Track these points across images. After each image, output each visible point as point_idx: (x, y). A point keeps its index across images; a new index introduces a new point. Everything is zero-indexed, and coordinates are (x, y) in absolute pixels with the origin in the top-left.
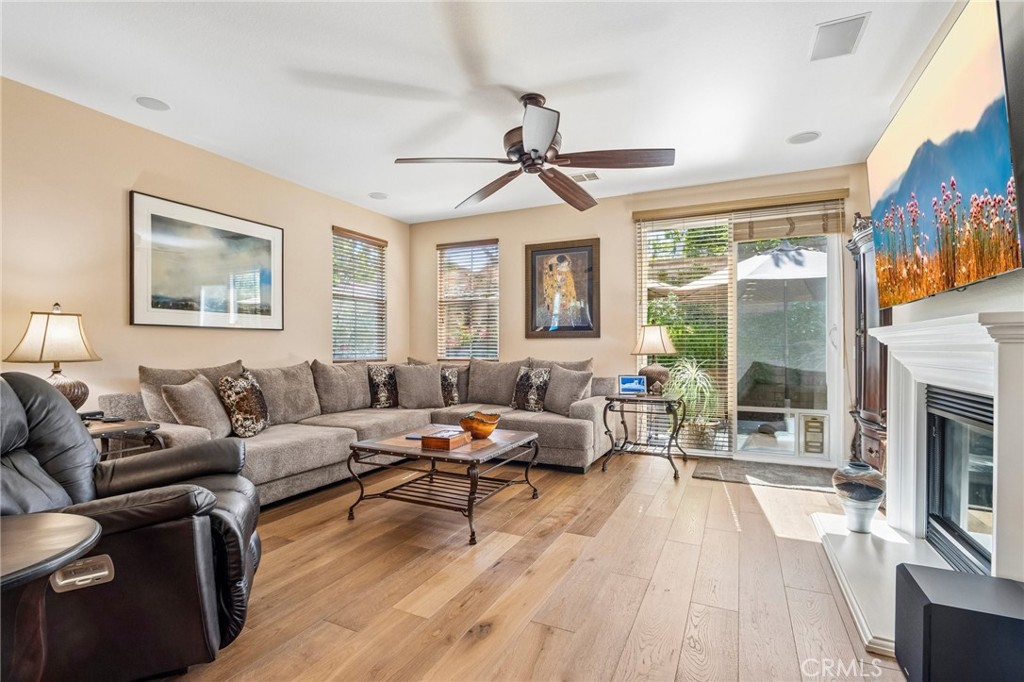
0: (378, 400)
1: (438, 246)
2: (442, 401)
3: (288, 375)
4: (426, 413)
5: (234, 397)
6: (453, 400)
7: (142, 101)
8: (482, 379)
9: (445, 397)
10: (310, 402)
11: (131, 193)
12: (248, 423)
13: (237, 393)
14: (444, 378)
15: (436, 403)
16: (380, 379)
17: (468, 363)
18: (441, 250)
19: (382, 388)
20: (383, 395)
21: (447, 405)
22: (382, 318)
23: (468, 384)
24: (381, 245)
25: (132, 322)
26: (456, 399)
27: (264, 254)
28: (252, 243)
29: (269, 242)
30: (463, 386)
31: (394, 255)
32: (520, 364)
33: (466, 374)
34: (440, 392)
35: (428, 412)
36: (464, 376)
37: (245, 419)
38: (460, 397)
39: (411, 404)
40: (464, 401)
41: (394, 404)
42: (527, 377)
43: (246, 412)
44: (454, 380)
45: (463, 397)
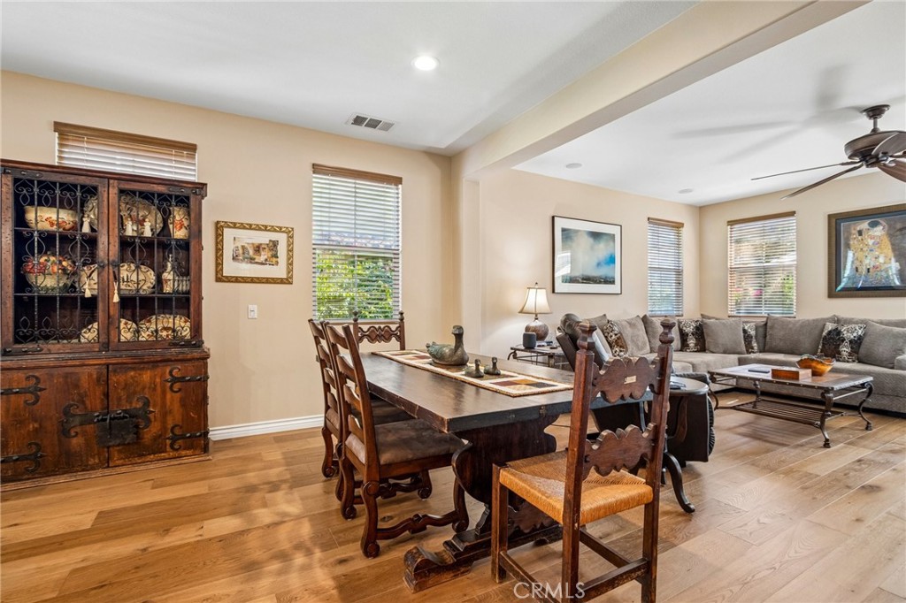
0: (688, 346)
1: (728, 222)
2: (744, 349)
3: (631, 324)
4: (735, 357)
5: (614, 337)
6: (752, 348)
7: (569, 166)
8: (782, 333)
9: (746, 346)
10: (645, 344)
11: (553, 217)
12: (622, 353)
13: (616, 335)
14: (745, 331)
15: (739, 350)
16: (689, 330)
17: (765, 319)
18: (731, 225)
19: (690, 337)
20: (692, 342)
21: (748, 352)
22: (679, 283)
23: (765, 336)
24: (678, 226)
25: (553, 292)
26: (756, 348)
27: (612, 244)
28: (605, 237)
29: (614, 235)
30: (761, 339)
31: (688, 233)
32: (825, 321)
33: (764, 328)
34: (743, 342)
35: (736, 356)
36: (761, 330)
37: (621, 351)
38: (759, 346)
39: (718, 350)
40: (762, 350)
41: (702, 348)
42: (837, 332)
43: (621, 347)
44: (753, 333)
45: (762, 348)
